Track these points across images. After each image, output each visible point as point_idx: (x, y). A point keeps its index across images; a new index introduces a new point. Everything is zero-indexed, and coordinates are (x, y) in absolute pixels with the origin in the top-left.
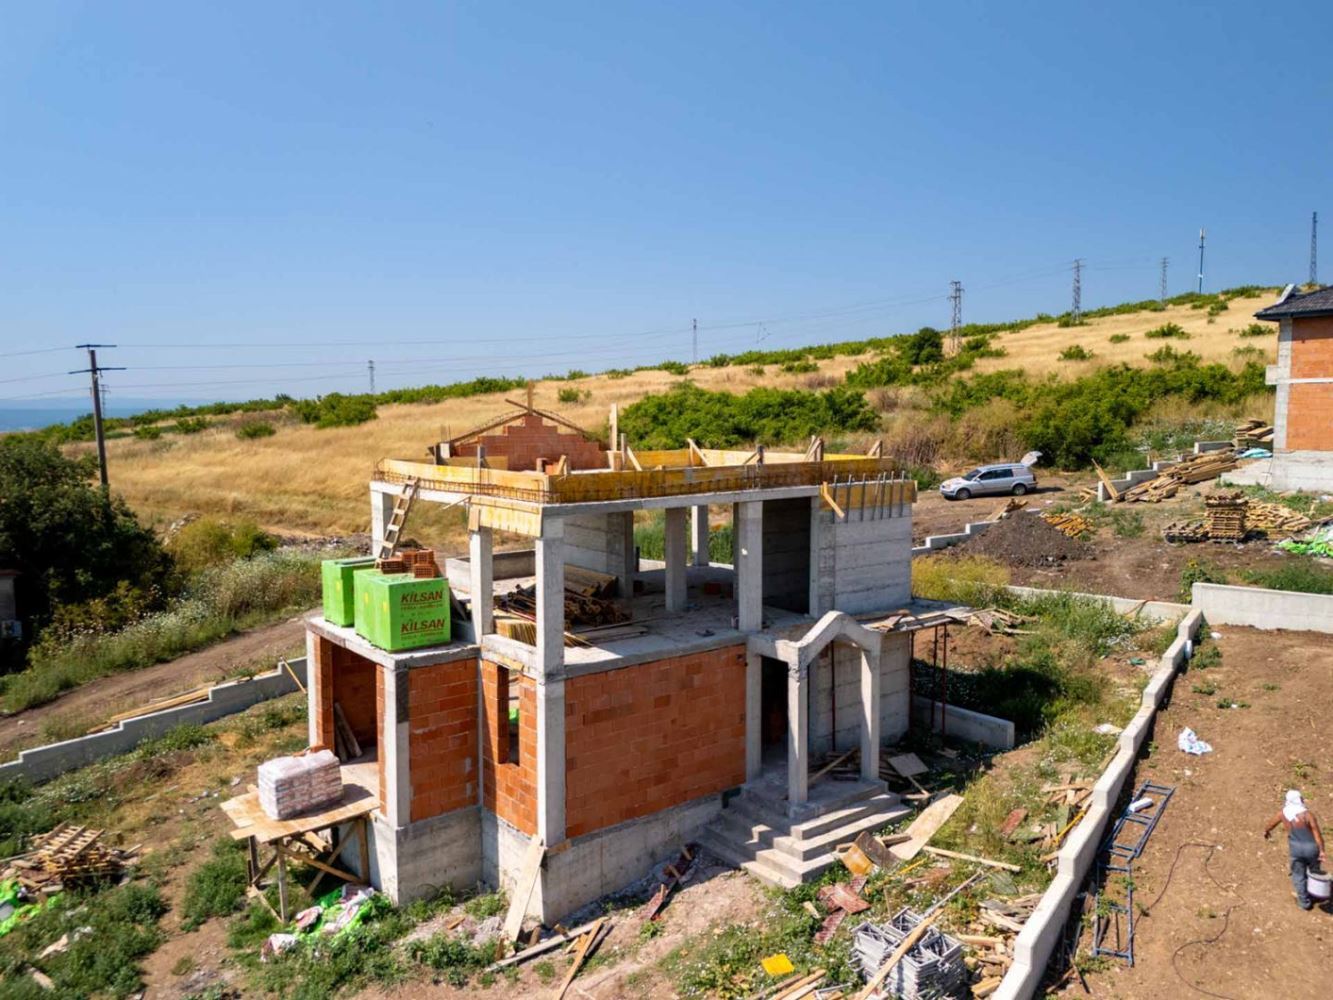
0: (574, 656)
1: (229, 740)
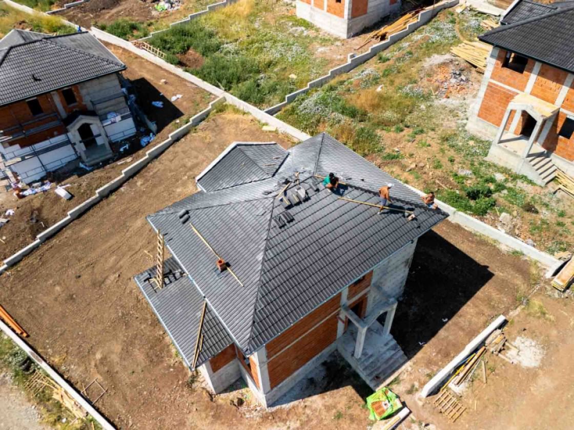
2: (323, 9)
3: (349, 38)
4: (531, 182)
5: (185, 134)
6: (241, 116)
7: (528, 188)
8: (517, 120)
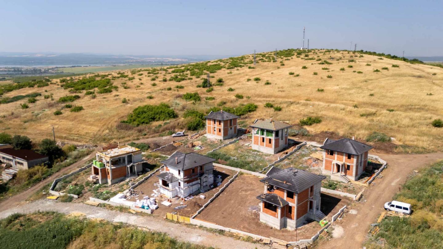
0: (112, 168)
1: (82, 174)
2: (264, 146)
3: (275, 154)
4: (344, 183)
5: (233, 181)
6: (249, 175)
7: (344, 184)
8: (335, 167)
